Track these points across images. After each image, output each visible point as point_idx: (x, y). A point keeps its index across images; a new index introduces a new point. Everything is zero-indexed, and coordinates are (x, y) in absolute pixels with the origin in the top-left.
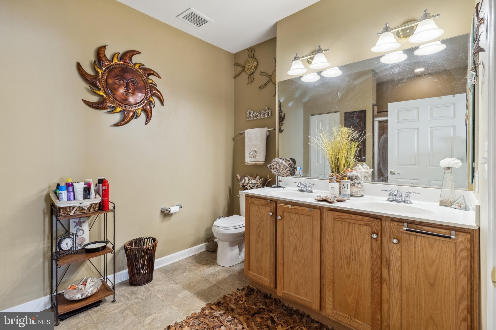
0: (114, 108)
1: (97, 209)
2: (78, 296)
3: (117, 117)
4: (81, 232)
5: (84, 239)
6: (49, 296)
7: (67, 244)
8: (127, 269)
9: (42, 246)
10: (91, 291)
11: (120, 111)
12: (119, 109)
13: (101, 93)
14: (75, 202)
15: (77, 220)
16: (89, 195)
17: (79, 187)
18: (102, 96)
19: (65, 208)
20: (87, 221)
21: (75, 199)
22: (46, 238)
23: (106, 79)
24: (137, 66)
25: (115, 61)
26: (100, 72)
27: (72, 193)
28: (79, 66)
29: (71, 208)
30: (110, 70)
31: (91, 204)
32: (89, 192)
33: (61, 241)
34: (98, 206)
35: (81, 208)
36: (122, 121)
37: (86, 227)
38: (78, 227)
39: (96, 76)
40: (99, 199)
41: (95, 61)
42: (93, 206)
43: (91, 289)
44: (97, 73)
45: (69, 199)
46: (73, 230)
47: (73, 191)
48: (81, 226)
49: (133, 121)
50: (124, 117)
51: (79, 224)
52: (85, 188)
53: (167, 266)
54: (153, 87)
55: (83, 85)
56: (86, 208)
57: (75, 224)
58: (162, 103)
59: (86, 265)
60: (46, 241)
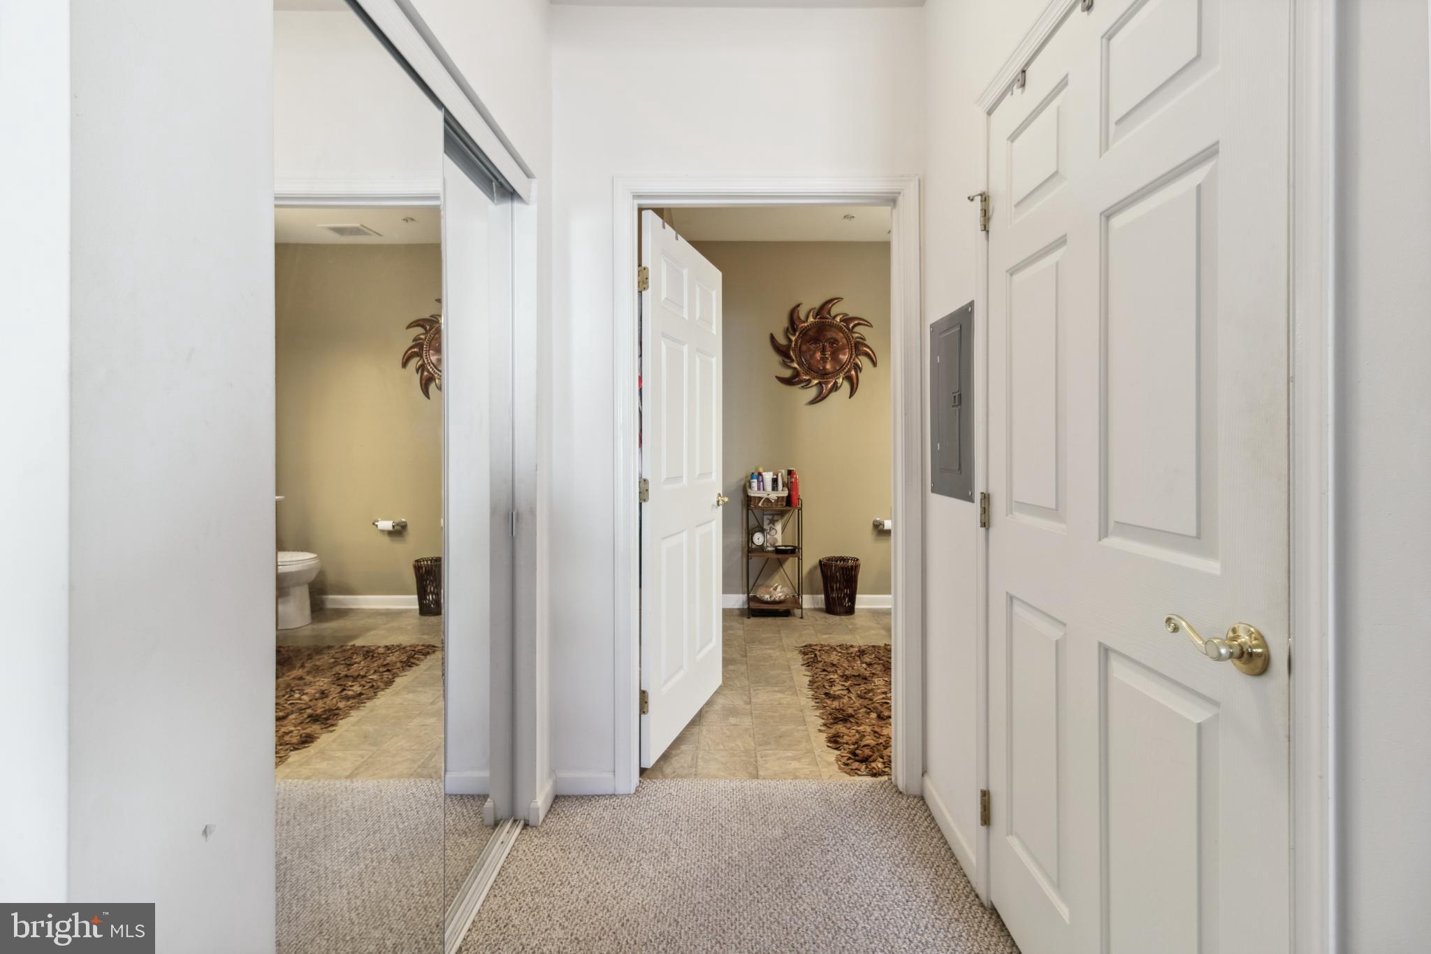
0: (809, 381)
1: (784, 504)
2: (767, 597)
3: (812, 392)
4: (774, 531)
5: (776, 540)
6: (746, 595)
7: (758, 539)
8: (821, 594)
9: (740, 540)
10: (780, 597)
11: (817, 384)
12: (816, 382)
13: (795, 365)
14: (764, 492)
15: (770, 517)
16: (777, 487)
17: (768, 477)
18: (795, 368)
19: (755, 497)
20: (780, 521)
21: (764, 489)
22: (744, 532)
23: (800, 346)
24: (838, 319)
25: (811, 319)
26: (793, 338)
27: (762, 483)
28: (772, 338)
29: (760, 498)
30: (805, 332)
31: (778, 497)
32: (777, 484)
33: (753, 535)
34: (785, 500)
35: (768, 500)
36: (817, 397)
37: (779, 527)
38: (771, 525)
39: (789, 346)
40: (785, 494)
41: (788, 328)
42: (780, 499)
43: (780, 594)
44: (790, 340)
45: (759, 489)
46: (766, 527)
47: (763, 481)
48: (774, 525)
49: (833, 395)
50: (821, 392)
51: (773, 522)
52: (773, 479)
53: (882, 609)
54: (859, 342)
55: (776, 358)
56: (773, 501)
57: (768, 521)
58: (874, 364)
59: (779, 573)
60: (744, 535)
